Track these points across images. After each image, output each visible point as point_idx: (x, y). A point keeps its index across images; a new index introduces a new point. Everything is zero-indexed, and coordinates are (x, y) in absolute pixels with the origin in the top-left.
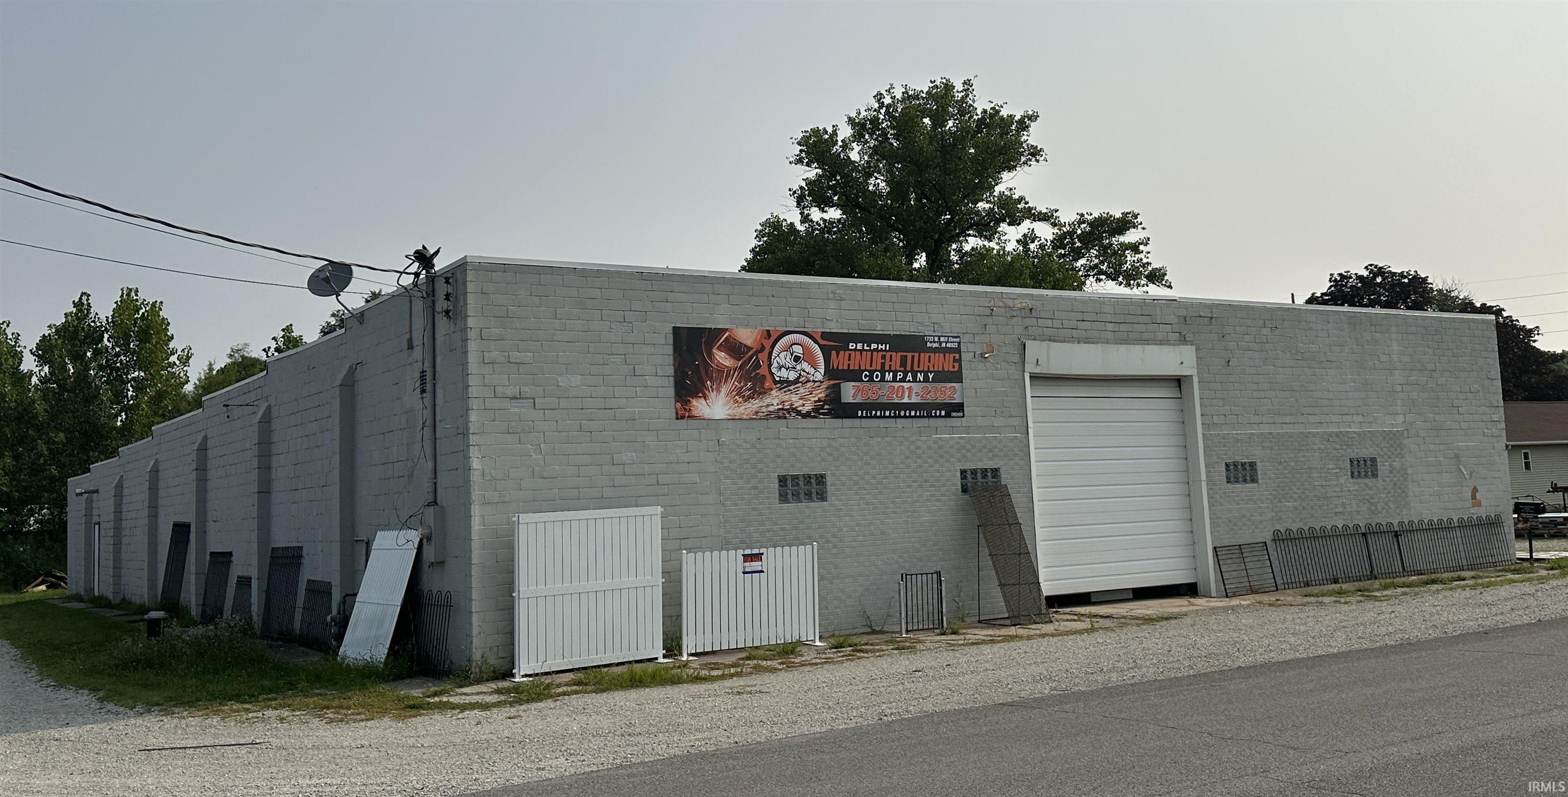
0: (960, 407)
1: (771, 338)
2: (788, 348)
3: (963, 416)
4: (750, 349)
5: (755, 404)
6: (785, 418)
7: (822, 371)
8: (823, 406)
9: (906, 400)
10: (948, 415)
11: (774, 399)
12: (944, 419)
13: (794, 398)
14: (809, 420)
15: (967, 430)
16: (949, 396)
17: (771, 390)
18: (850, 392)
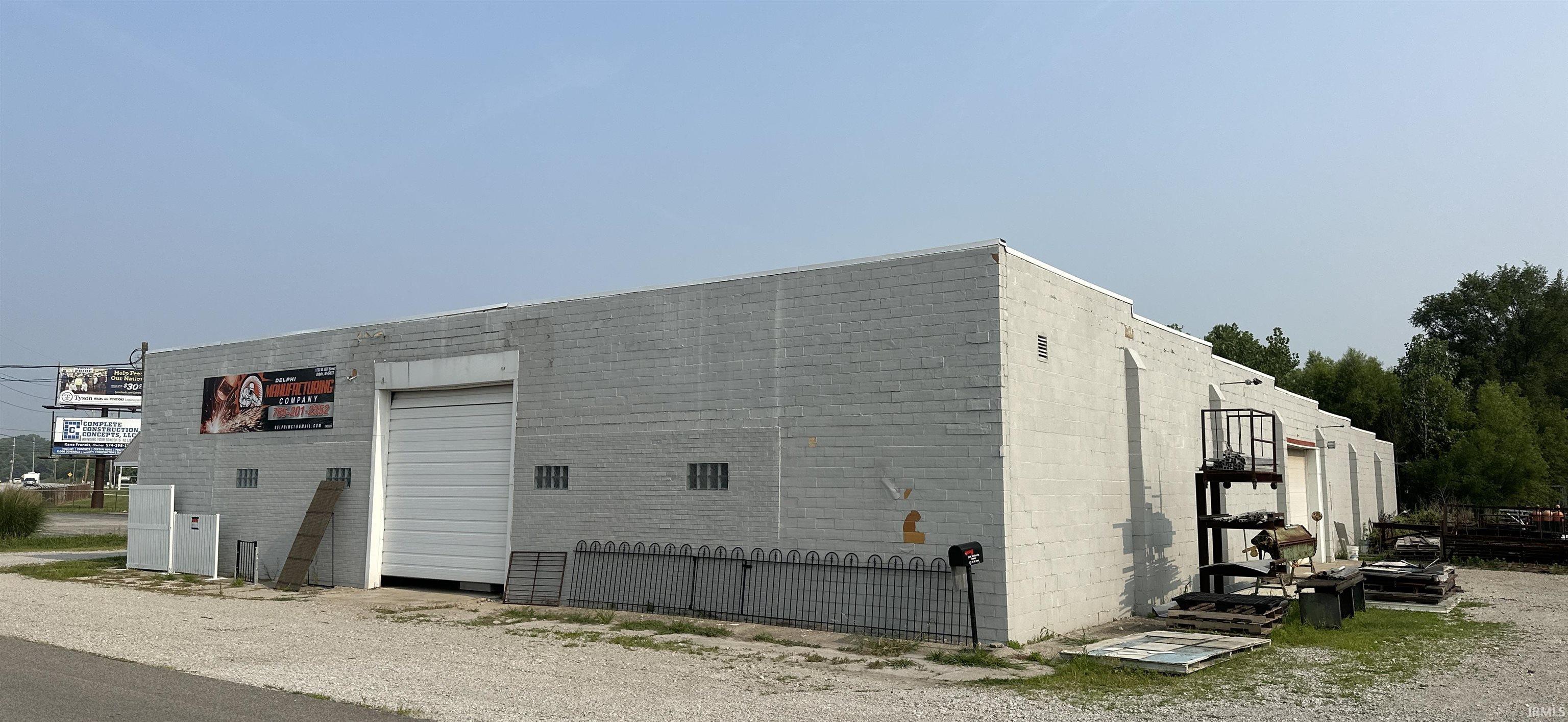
0: (330, 421)
1: (242, 379)
2: (248, 386)
3: (332, 428)
4: (232, 387)
5: (231, 423)
6: (242, 432)
7: (261, 399)
8: (259, 423)
9: (300, 417)
10: (323, 427)
11: (239, 420)
12: (321, 430)
13: (247, 418)
14: (253, 433)
15: (335, 438)
16: (325, 413)
17: (238, 413)
18: (273, 413)
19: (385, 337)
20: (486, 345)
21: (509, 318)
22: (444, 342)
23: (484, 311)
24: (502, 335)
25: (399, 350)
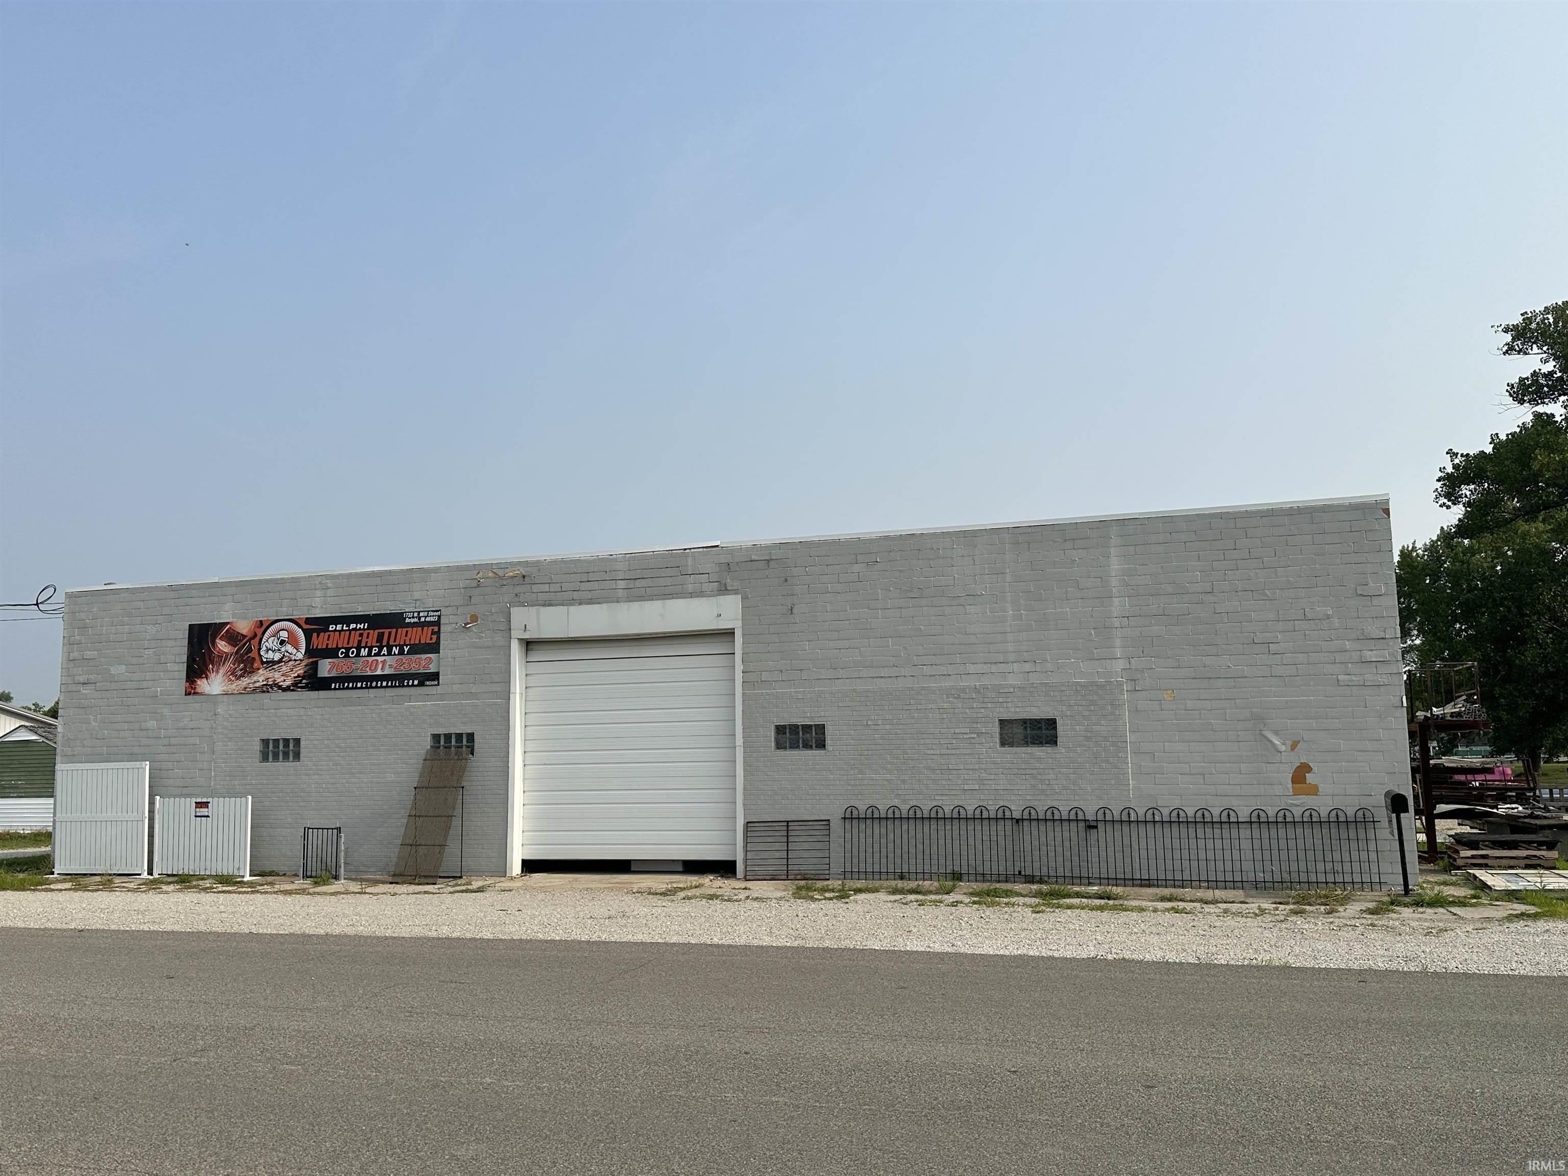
0: (435, 676)
1: (263, 626)
2: (275, 635)
3: (438, 685)
4: (245, 637)
5: (245, 681)
6: (268, 692)
7: (303, 651)
8: (301, 680)
9: (379, 672)
10: (421, 684)
11: (261, 677)
12: (418, 688)
13: (277, 675)
14: (289, 693)
15: (442, 697)
16: (424, 667)
17: (259, 669)
18: (326, 668)
19: (524, 577)
20: (690, 588)
21: (724, 559)
22: (622, 584)
23: (685, 549)
24: (714, 577)
25: (549, 592)
